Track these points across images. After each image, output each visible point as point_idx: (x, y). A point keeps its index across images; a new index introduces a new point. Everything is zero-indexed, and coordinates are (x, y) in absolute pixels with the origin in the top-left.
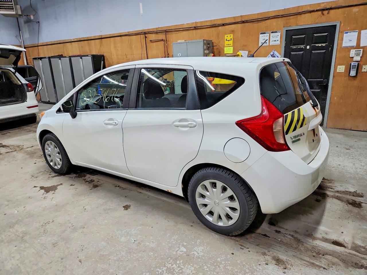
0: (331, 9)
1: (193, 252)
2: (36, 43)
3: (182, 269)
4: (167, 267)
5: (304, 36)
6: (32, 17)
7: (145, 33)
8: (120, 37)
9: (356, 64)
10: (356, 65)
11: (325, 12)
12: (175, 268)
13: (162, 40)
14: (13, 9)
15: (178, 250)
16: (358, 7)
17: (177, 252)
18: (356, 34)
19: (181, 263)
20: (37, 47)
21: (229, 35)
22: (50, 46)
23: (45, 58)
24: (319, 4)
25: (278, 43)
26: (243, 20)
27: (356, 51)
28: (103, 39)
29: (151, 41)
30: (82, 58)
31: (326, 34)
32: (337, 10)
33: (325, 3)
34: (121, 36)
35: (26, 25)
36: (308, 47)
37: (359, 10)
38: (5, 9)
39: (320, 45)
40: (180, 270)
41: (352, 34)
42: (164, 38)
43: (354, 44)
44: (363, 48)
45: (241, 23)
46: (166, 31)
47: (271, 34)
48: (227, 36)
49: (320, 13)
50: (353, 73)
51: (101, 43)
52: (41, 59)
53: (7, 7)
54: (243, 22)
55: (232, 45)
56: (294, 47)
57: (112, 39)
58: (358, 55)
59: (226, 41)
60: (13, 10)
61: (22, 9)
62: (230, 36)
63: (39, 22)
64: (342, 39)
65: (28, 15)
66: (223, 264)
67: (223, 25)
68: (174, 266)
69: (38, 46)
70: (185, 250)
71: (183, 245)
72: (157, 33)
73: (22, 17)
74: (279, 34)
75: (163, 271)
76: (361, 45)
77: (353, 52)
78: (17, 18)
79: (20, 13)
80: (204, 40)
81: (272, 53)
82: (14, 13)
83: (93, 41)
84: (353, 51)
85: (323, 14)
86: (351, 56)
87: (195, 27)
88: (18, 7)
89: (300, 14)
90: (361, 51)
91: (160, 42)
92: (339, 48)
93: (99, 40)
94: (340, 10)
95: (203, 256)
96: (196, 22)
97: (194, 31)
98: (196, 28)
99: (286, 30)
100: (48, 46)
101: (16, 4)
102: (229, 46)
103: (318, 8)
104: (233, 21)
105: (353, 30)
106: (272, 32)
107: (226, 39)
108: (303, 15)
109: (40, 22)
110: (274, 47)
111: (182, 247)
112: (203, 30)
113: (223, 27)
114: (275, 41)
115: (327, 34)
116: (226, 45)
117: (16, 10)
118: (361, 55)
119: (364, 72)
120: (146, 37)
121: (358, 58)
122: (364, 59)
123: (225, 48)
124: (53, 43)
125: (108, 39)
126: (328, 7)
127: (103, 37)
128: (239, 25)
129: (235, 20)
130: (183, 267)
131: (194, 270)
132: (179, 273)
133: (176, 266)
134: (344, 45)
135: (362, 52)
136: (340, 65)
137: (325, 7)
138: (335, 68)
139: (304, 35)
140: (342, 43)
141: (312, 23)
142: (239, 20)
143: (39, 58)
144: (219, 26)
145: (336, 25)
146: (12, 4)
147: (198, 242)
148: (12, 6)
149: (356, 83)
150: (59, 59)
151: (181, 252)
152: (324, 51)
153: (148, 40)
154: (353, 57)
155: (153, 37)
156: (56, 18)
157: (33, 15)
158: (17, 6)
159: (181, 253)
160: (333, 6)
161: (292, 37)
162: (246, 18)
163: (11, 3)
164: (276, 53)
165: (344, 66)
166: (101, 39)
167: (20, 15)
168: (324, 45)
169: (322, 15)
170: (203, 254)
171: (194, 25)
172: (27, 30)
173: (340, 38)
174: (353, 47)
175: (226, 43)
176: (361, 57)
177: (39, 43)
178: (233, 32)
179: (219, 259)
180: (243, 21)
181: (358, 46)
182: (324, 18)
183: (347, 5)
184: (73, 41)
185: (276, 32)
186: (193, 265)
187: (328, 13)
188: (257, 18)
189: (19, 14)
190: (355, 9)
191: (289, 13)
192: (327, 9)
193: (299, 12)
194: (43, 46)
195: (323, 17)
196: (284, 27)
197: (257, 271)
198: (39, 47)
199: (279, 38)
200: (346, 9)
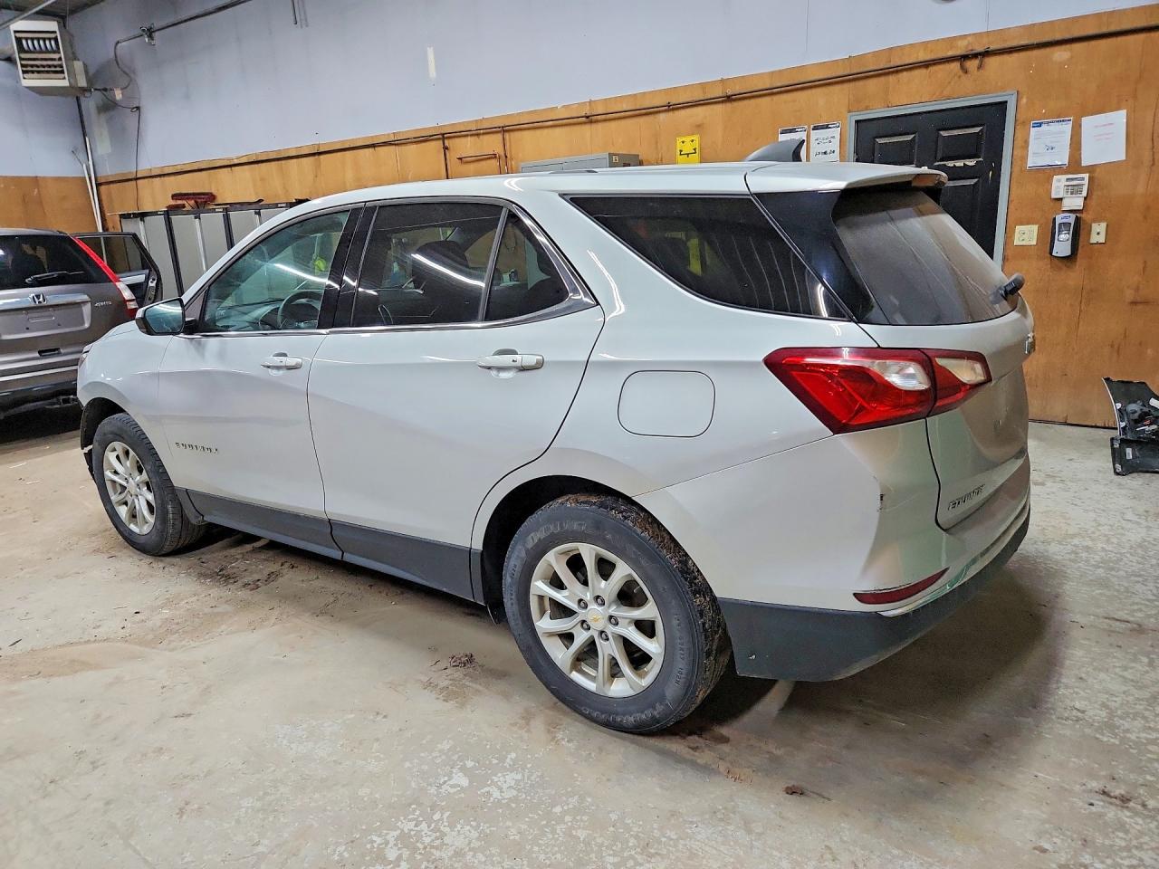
0: (987, 53)
1: (486, 789)
2: (129, 169)
3: (443, 835)
4: (402, 830)
5: (910, 137)
6: (118, 95)
7: (444, 137)
8: (371, 150)
9: (1071, 219)
10: (1070, 223)
11: (972, 65)
12: (423, 833)
13: (494, 156)
14: (62, 72)
15: (445, 782)
16: (1068, 46)
17: (440, 787)
18: (1067, 128)
19: (445, 820)
20: (134, 182)
21: (687, 139)
22: (172, 178)
23: (155, 213)
24: (952, 41)
25: (835, 158)
26: (729, 92)
27: (1068, 180)
28: (322, 157)
29: (460, 159)
30: (259, 214)
31: (977, 130)
32: (1006, 58)
33: (969, 38)
34: (373, 146)
35: (103, 117)
37: (1072, 57)
38: (39, 72)
39: (960, 164)
40: (437, 838)
41: (1055, 127)
42: (499, 150)
43: (1062, 158)
44: (1091, 169)
45: (722, 102)
46: (504, 130)
47: (812, 132)
48: (683, 142)
49: (955, 66)
50: (1062, 246)
51: (318, 166)
52: (142, 216)
53: (44, 66)
54: (729, 99)
57: (348, 153)
58: (1074, 190)
59: (679, 157)
60: (61, 76)
61: (91, 72)
62: (693, 141)
63: (138, 108)
64: (1026, 143)
65: (105, 90)
66: (566, 823)
67: (671, 108)
68: (424, 826)
69: (137, 179)
70: (465, 782)
71: (463, 769)
72: (478, 135)
73: (87, 94)
74: (836, 132)
75: (387, 843)
76: (1085, 163)
77: (1059, 184)
78: (78, 99)
79: (82, 83)
80: (611, 155)
82: (65, 83)
83: (295, 160)
84: (1059, 181)
85: (966, 72)
86: (1054, 196)
87: (587, 117)
88: (78, 65)
89: (898, 69)
90: (1083, 179)
91: (489, 161)
92: (1016, 169)
93: (311, 158)
94: (1015, 56)
95: (515, 799)
96: (590, 102)
97: (587, 127)
98: (590, 119)
99: (857, 122)
100: (166, 178)
101: (72, 57)
103: (950, 53)
104: (698, 96)
105: (1059, 117)
106: (815, 128)
107: (681, 151)
108: (905, 73)
109: (142, 110)
111: (460, 774)
112: (613, 125)
113: (671, 114)
114: (825, 153)
115: (981, 131)
117: (72, 74)
118: (1084, 194)
119: (1097, 243)
120: (446, 148)
121: (1077, 203)
122: (1093, 202)
124: (179, 169)
125: (339, 154)
126: (980, 49)
127: (322, 150)
128: (719, 109)
129: (704, 93)
130: (447, 830)
131: (478, 839)
132: (433, 847)
133: (429, 827)
134: (1032, 162)
135: (1086, 181)
136: (1022, 224)
137: (970, 48)
138: (1009, 233)
139: (908, 134)
140: (1025, 158)
141: (934, 98)
142: (718, 92)
143: (136, 215)
144: (659, 112)
145: (1006, 102)
146: (60, 59)
147: (508, 760)
148: (59, 63)
149: (1074, 277)
150: (196, 218)
151: (452, 786)
152: (973, 182)
153: (452, 156)
154: (1061, 199)
155: (466, 147)
156: (187, 97)
157: (122, 89)
158: (76, 63)
159: (452, 791)
160: (992, 47)
161: (874, 142)
162: (737, 88)
163: (56, 56)
165: (1035, 228)
166: (317, 157)
167: (84, 90)
168: (971, 163)
169: (961, 73)
170: (515, 793)
171: (587, 111)
172: (105, 132)
173: (1019, 142)
174: (1058, 170)
175: (682, 160)
176: (1085, 198)
177: (139, 169)
178: (699, 128)
179: (558, 809)
180: (729, 94)
181: (1074, 165)
182: (967, 83)
183: (1035, 41)
184: (236, 161)
185: (827, 127)
186: (478, 826)
187: (980, 67)
188: (768, 86)
189: (79, 85)
190: (1060, 54)
191: (861, 70)
192: (975, 56)
193: (892, 64)
194: (150, 180)
195: (964, 77)
196: (849, 112)
197: (660, 843)
198: (139, 181)
199: (835, 145)
200: (1036, 53)
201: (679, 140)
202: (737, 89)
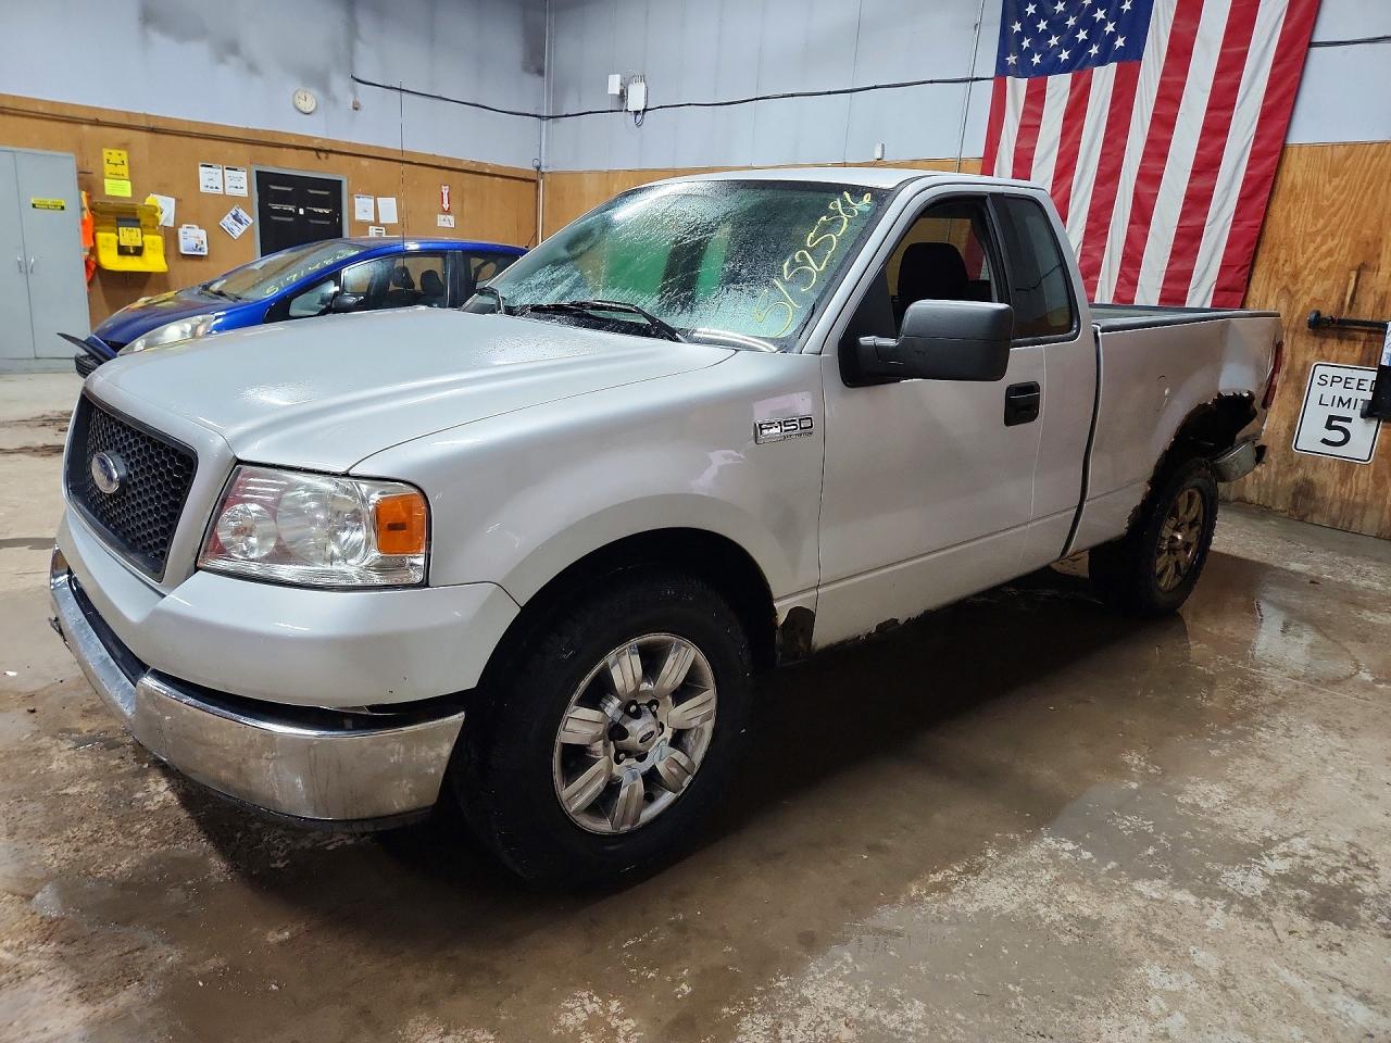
0: (331, 151)
5: (290, 189)
11: (322, 155)
18: (371, 202)
21: (114, 152)
24: (310, 138)
25: (244, 192)
26: (151, 126)
27: (375, 229)
31: (328, 193)
32: (339, 156)
36: (301, 211)
37: (369, 165)
39: (321, 211)
41: (365, 200)
43: (372, 218)
44: (385, 225)
45: (147, 131)
47: (226, 171)
48: (110, 153)
49: (314, 153)
54: (152, 130)
55: (127, 176)
56: (276, 207)
59: (107, 166)
62: (120, 155)
64: (353, 206)
67: (97, 123)
74: (243, 175)
76: (381, 222)
77: (371, 231)
81: (234, 212)
84: (371, 229)
85: (319, 158)
89: (280, 146)
90: (383, 230)
92: (351, 221)
94: (344, 156)
99: (257, 171)
102: (118, 177)
103: (311, 145)
104: (123, 121)
105: (366, 195)
106: (228, 169)
107: (108, 160)
108: (284, 149)
110: (235, 200)
113: (95, 128)
114: (237, 187)
116: (107, 174)
123: (107, 182)
126: (328, 148)
128: (145, 135)
129: (131, 120)
134: (357, 216)
137: (320, 146)
139: (289, 187)
140: (354, 214)
142: (143, 123)
144: (82, 123)
145: (342, 181)
152: (329, 222)
160: (333, 148)
161: (268, 187)
164: (241, 212)
168: (327, 211)
169: (317, 158)
173: (350, 205)
174: (370, 223)
175: (108, 169)
178: (124, 146)
180: (153, 127)
181: (377, 222)
182: (320, 164)
183: (353, 152)
185: (236, 170)
187: (327, 158)
188: (187, 130)
190: (365, 162)
191: (257, 139)
192: (325, 151)
193: (275, 142)
195: (319, 161)
196: (252, 164)
199: (244, 183)
200: (352, 158)
201: (106, 152)
202: (161, 125)
